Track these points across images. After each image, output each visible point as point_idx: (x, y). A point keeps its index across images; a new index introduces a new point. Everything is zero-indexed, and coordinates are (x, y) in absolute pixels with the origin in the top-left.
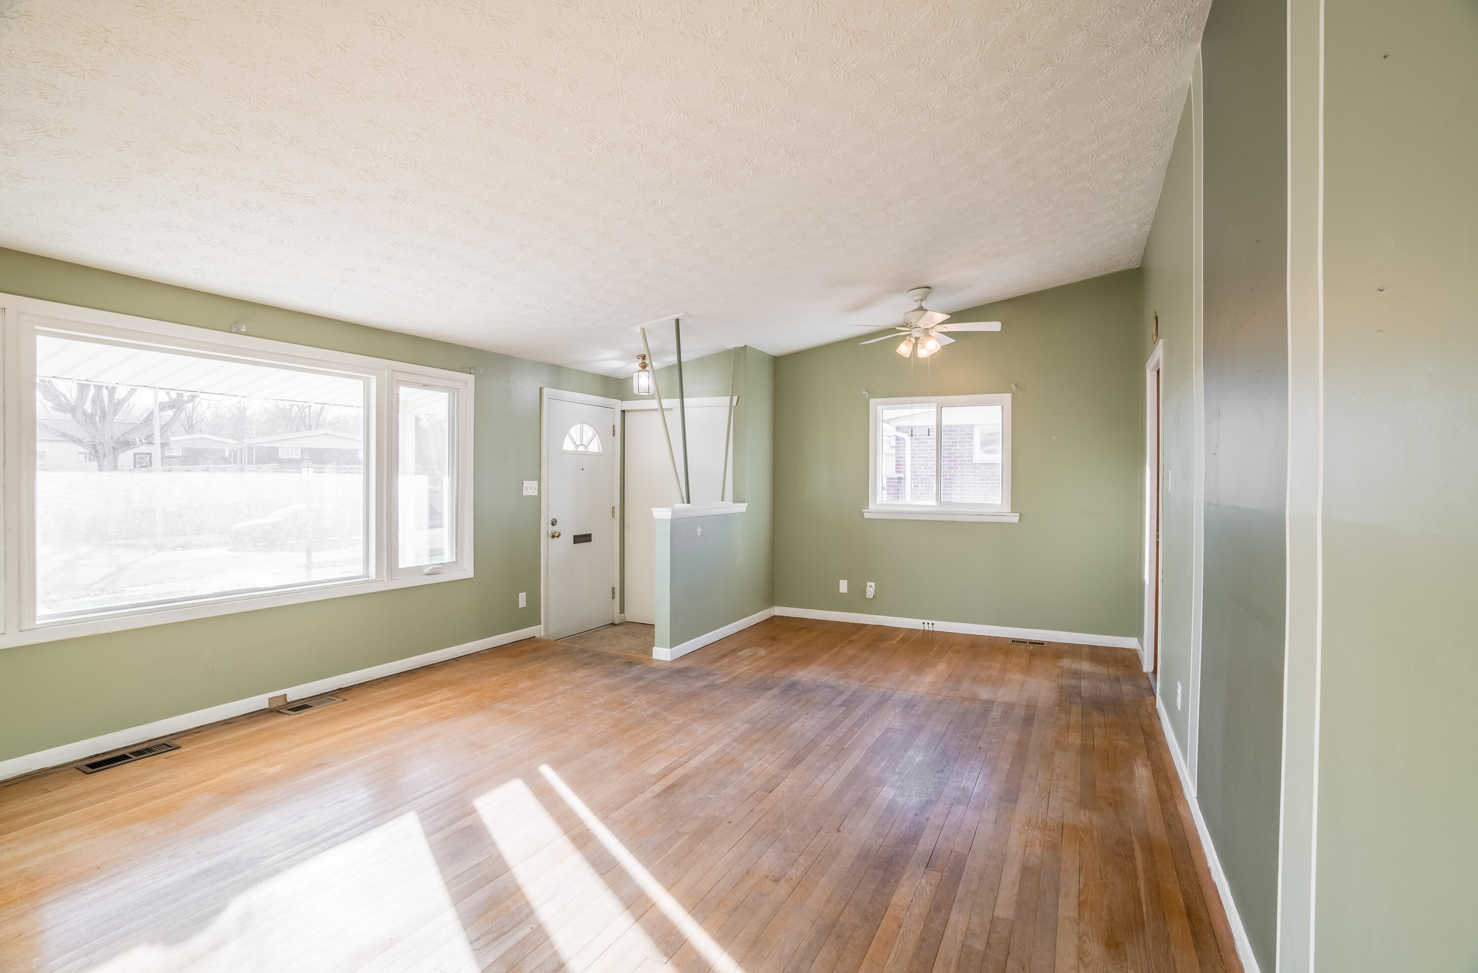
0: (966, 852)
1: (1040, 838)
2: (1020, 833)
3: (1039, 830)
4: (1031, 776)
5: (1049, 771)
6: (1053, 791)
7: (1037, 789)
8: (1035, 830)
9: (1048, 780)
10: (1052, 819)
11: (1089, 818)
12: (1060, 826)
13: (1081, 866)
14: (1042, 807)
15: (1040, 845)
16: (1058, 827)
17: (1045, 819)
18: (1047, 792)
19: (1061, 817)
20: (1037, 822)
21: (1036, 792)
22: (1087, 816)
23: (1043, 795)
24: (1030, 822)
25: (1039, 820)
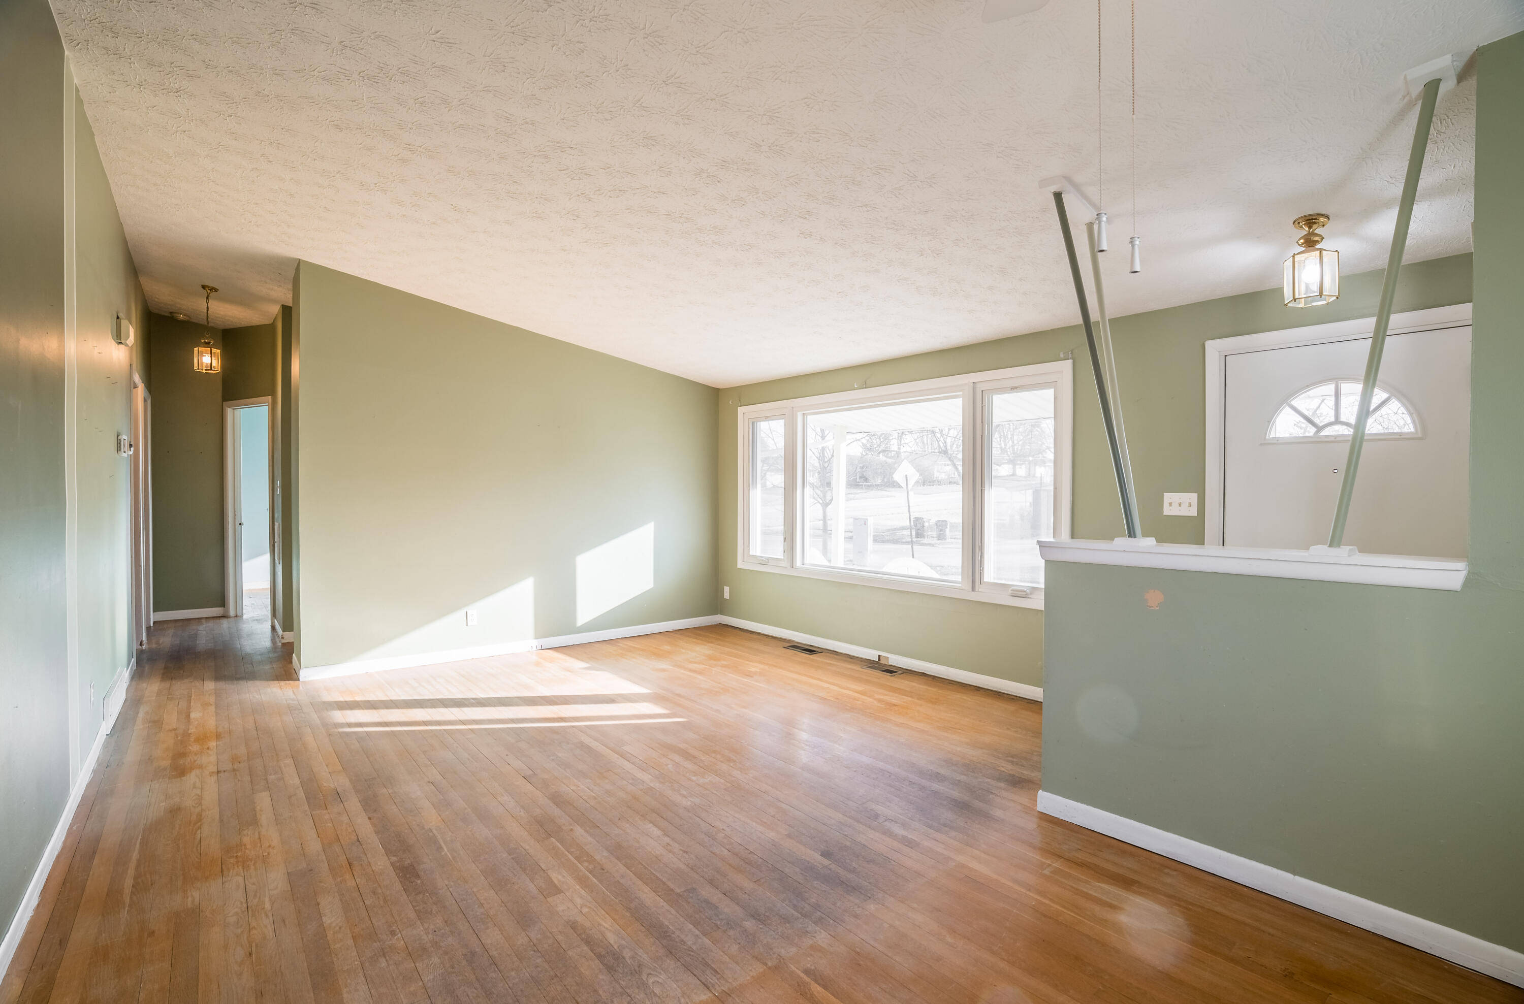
0: (314, 812)
1: (247, 851)
2: (270, 846)
3: (250, 858)
4: (284, 921)
5: (257, 945)
6: (243, 912)
7: (267, 905)
8: (254, 856)
9: (254, 928)
10: (237, 875)
11: (187, 898)
12: (225, 873)
13: (199, 846)
14: (254, 884)
15: (245, 845)
16: (229, 870)
17: (245, 873)
18: (251, 907)
19: (225, 882)
20: (255, 864)
21: (267, 900)
22: (190, 899)
23: (257, 900)
24: (264, 862)
25: (252, 867)
